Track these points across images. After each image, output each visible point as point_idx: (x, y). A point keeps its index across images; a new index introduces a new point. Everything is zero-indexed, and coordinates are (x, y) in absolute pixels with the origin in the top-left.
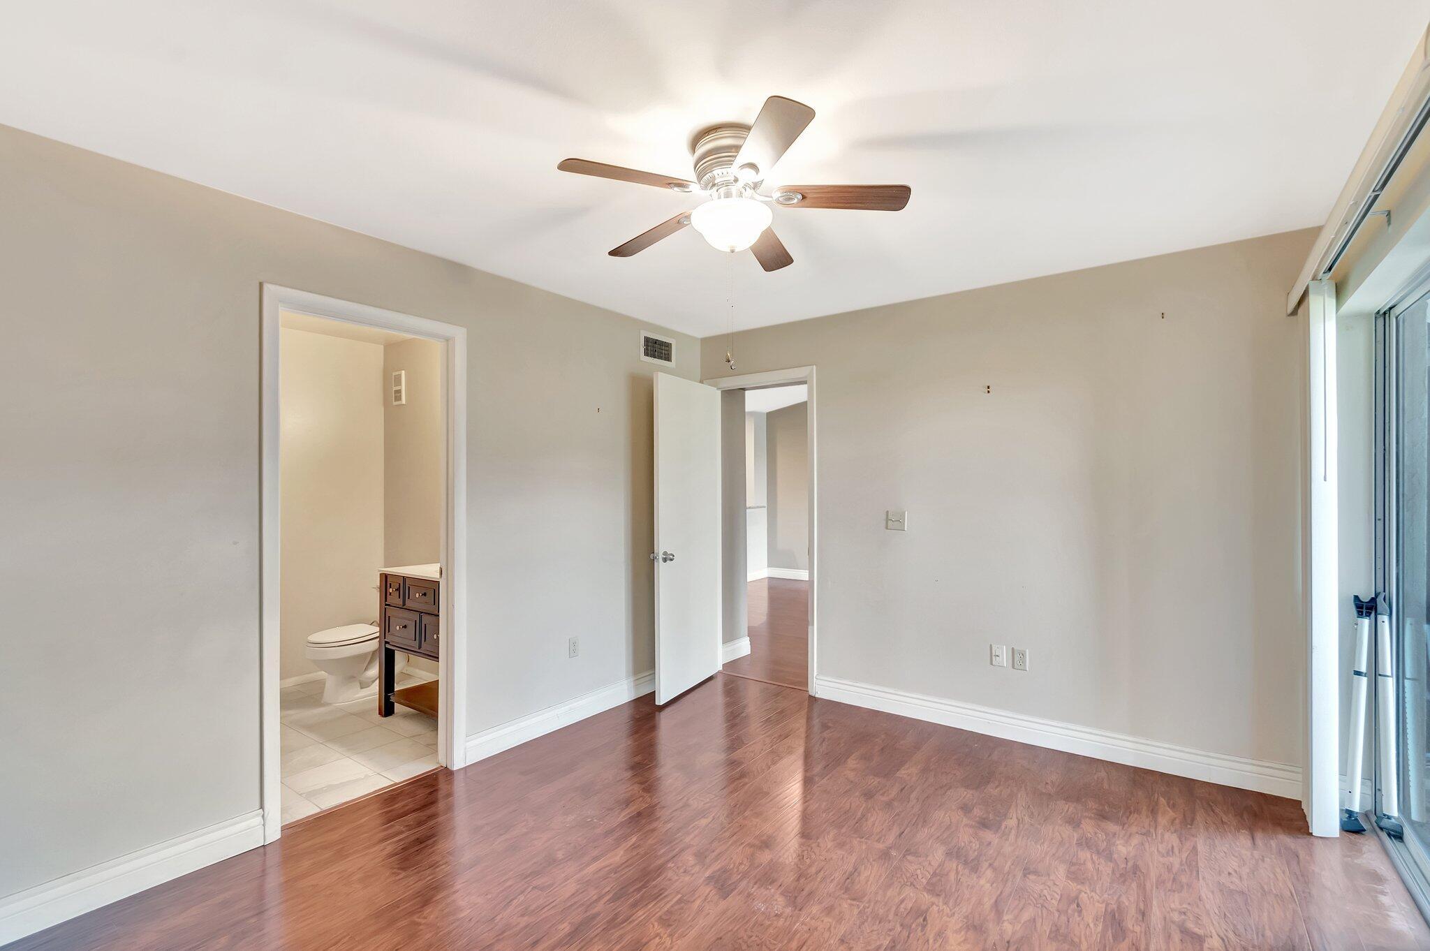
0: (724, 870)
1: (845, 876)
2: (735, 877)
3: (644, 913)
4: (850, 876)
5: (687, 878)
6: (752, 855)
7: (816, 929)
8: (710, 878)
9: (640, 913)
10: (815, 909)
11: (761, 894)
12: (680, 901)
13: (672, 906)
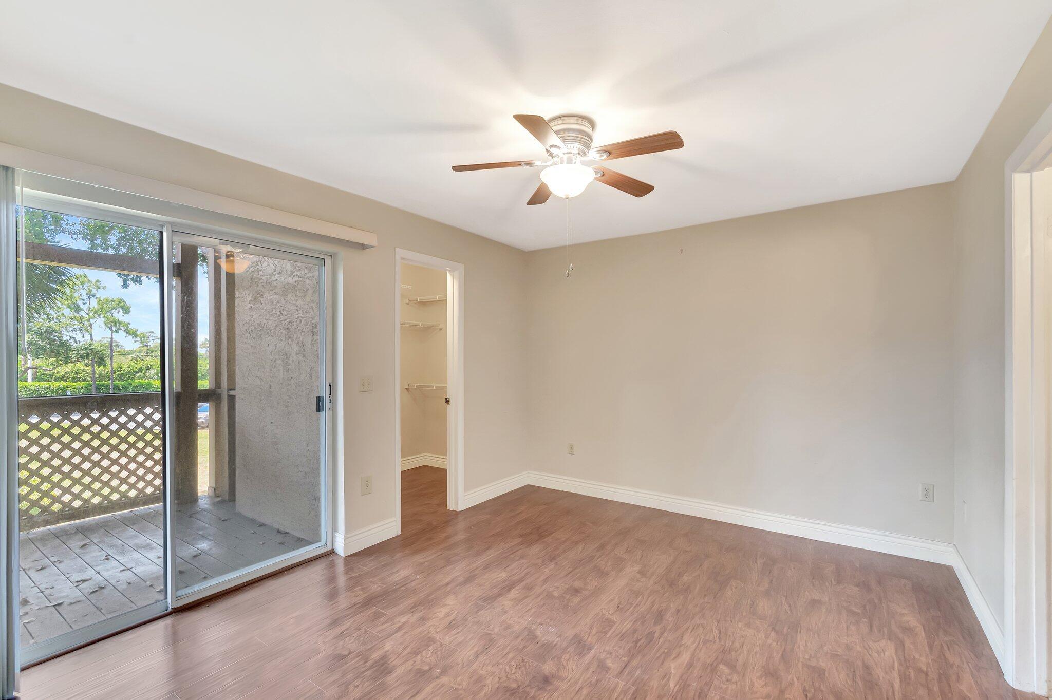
0: (581, 655)
1: (488, 650)
2: (571, 649)
3: (626, 625)
4: (485, 650)
5: (607, 648)
6: (559, 669)
7: (519, 617)
8: (590, 649)
9: (629, 626)
10: (517, 628)
11: (551, 637)
12: (606, 633)
13: (610, 630)
